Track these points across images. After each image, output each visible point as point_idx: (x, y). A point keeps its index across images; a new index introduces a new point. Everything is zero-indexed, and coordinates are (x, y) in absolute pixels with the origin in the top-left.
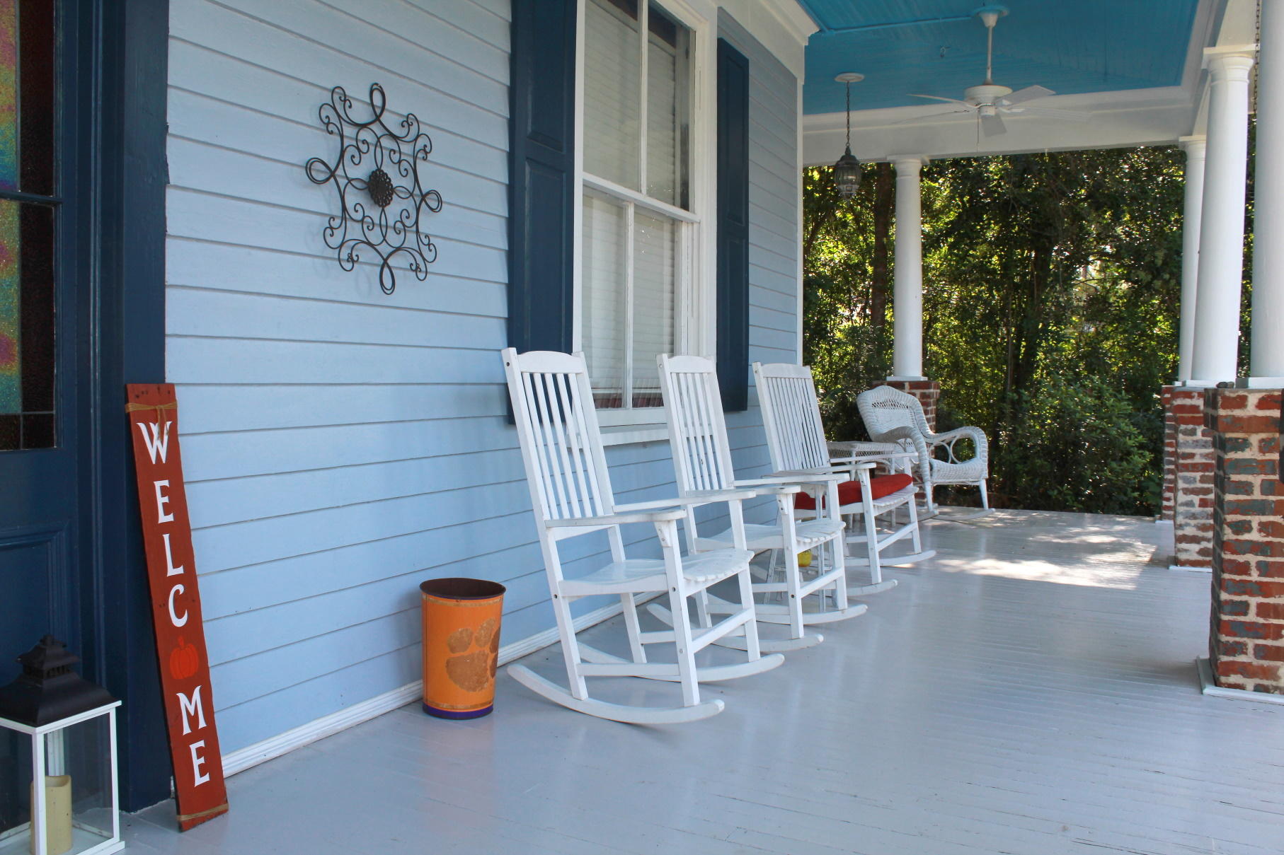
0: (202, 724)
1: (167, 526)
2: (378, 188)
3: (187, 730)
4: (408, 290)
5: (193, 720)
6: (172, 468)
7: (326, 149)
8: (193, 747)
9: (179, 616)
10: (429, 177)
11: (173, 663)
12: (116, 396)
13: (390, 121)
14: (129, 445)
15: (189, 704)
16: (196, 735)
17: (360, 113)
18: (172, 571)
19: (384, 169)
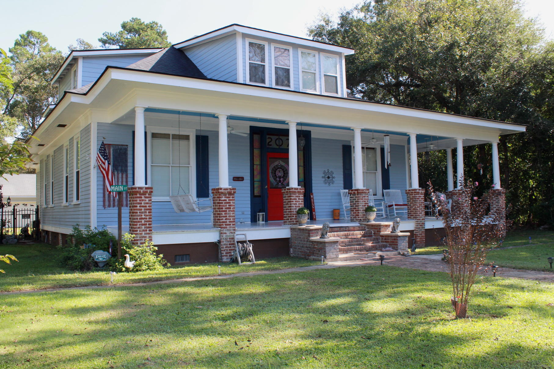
2: (329, 177)
4: (331, 185)
6: (313, 198)
7: (324, 175)
10: (333, 175)
11: (313, 210)
12: (309, 194)
13: (330, 172)
14: (310, 197)
15: (314, 213)
17: (327, 172)
18: (313, 204)
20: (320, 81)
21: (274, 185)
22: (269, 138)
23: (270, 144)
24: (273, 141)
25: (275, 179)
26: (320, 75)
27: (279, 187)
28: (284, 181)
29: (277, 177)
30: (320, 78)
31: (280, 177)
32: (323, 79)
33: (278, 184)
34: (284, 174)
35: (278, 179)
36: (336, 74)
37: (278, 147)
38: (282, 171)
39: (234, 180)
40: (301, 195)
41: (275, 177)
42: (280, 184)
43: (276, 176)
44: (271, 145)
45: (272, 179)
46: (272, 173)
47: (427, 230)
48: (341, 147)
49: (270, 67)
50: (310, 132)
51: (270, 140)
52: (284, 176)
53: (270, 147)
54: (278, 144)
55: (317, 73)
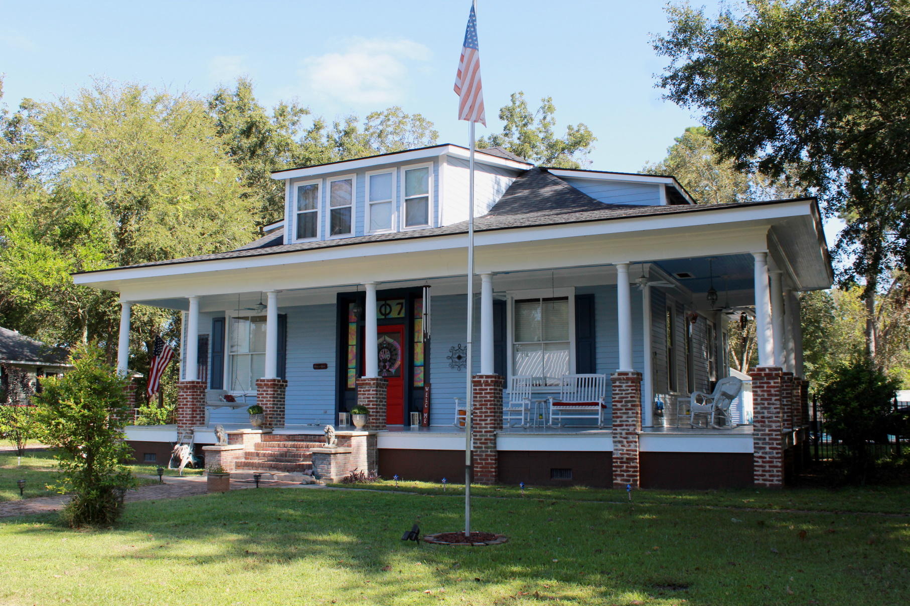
7: (450, 354)
13: (462, 348)
17: (457, 348)
19: (460, 355)
20: (399, 212)
28: (391, 366)
29: (381, 361)
30: (399, 207)
31: (385, 361)
32: (403, 207)
34: (392, 355)
35: (382, 364)
36: (428, 193)
37: (383, 317)
38: (388, 352)
39: (315, 368)
40: (269, 389)
42: (385, 370)
43: (379, 359)
47: (503, 456)
49: (323, 212)
52: (391, 358)
54: (384, 312)
55: (394, 200)
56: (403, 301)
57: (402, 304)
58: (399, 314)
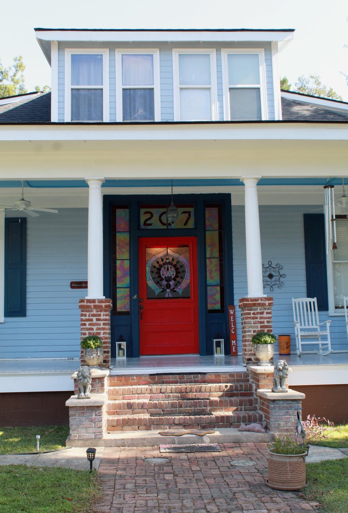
0: (235, 345)
1: (232, 322)
2: (271, 276)
3: (233, 345)
4: (276, 290)
5: (234, 344)
6: (234, 314)
8: (233, 347)
9: (233, 332)
10: (282, 272)
11: (232, 337)
13: (273, 266)
14: (229, 312)
15: (233, 342)
16: (234, 346)
17: (267, 266)
18: (232, 327)
19: (271, 273)
20: (221, 101)
21: (157, 293)
22: (146, 213)
23: (148, 222)
24: (156, 217)
25: (157, 283)
26: (220, 89)
27: (167, 296)
28: (176, 285)
29: (162, 280)
30: (220, 96)
31: (168, 279)
32: (227, 96)
33: (164, 291)
34: (178, 273)
35: (164, 283)
36: (259, 83)
37: (165, 227)
38: (173, 269)
39: (72, 287)
40: (103, 313)
41: (158, 279)
42: (168, 290)
43: (160, 276)
44: (150, 225)
45: (151, 283)
46: (152, 272)
48: (301, 219)
49: (113, 90)
50: (228, 196)
51: (149, 216)
52: (177, 276)
53: (149, 227)
54: (165, 221)
55: (214, 86)
56: (192, 210)
57: (189, 213)
58: (185, 224)
